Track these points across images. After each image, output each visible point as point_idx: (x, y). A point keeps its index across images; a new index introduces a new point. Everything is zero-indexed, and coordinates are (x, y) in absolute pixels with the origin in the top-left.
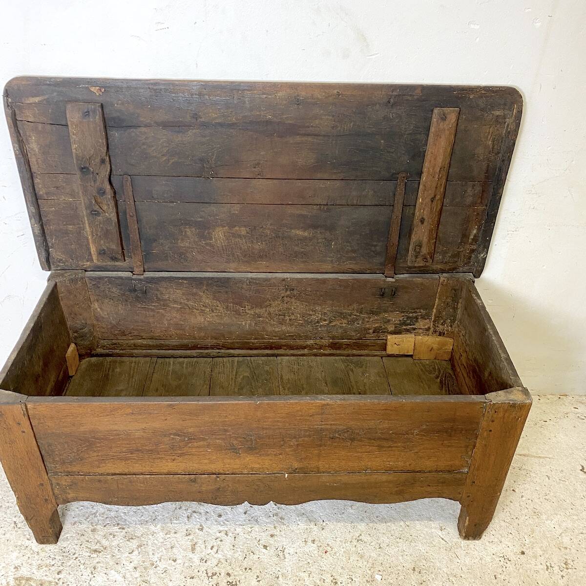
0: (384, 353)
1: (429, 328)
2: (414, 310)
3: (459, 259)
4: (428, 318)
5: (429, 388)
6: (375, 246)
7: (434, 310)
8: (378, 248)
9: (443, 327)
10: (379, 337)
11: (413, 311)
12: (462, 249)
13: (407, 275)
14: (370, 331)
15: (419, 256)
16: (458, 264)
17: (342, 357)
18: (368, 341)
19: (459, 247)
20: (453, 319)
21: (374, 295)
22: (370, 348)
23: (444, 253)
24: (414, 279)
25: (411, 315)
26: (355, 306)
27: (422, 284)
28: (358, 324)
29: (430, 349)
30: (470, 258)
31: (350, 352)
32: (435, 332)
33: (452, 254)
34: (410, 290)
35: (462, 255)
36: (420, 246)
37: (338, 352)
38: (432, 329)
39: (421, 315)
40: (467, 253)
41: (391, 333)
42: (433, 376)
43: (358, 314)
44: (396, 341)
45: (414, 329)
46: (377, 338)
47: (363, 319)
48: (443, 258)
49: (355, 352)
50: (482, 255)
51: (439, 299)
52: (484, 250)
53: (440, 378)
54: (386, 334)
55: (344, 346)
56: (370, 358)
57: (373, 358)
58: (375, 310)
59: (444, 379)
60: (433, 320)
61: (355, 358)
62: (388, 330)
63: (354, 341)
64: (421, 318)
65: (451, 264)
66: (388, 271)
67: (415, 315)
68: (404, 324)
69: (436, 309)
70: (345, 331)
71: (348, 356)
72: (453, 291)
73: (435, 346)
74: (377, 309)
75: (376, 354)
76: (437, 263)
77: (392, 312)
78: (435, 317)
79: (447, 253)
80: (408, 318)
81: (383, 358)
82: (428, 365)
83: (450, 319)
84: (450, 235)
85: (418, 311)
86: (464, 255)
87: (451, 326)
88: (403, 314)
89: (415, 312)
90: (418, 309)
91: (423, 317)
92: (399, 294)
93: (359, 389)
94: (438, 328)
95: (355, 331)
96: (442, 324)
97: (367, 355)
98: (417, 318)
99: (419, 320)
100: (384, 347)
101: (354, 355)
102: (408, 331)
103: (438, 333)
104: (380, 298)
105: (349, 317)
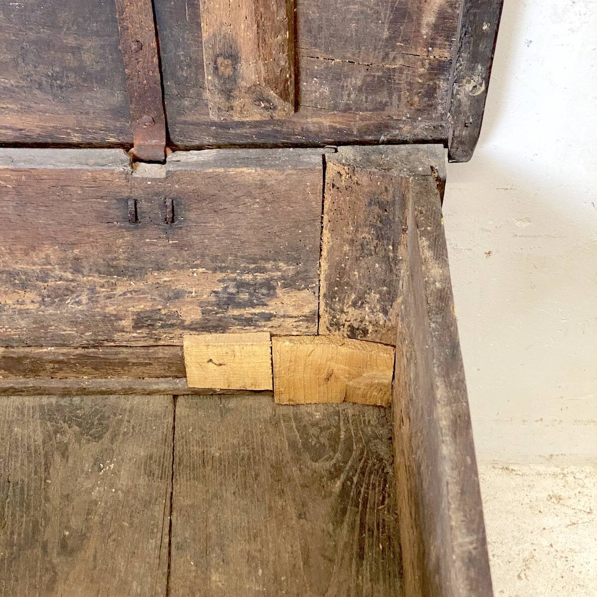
0: (179, 384)
1: (316, 316)
2: (257, 262)
3: (395, 96)
4: (307, 287)
5: (300, 516)
6: (76, 50)
7: (324, 265)
8: (87, 58)
9: (358, 312)
10: (157, 340)
11: (253, 266)
12: (400, 63)
13: (214, 152)
14: (123, 323)
15: (236, 93)
16: (392, 111)
17: (45, 400)
18: (124, 350)
19: (387, 54)
20: (389, 293)
21: (103, 218)
22: (135, 370)
23: (336, 77)
24: (232, 171)
25: (248, 277)
26: (51, 251)
27: (262, 185)
28: (79, 303)
29: (324, 376)
30: (431, 92)
31: (71, 381)
32: (336, 325)
33: (364, 81)
34: (227, 205)
35: (402, 80)
36: (234, 57)
37: (31, 382)
38: (325, 319)
39: (283, 278)
40: (420, 76)
41: (195, 329)
42: (323, 466)
43: (70, 276)
44: (211, 353)
45: (269, 317)
46: (151, 342)
47: (92, 290)
48: (335, 95)
49: (86, 381)
50: (469, 87)
51: (332, 231)
52: (473, 69)
53: (343, 476)
54: (178, 332)
55: (49, 366)
56: (137, 400)
57: (146, 399)
58: (123, 263)
59: (355, 479)
60: (323, 291)
61: (89, 400)
62: (183, 321)
63: (80, 351)
64: (285, 286)
65: (368, 114)
66: (143, 139)
67: (260, 277)
68: (231, 301)
69: (329, 260)
70: (41, 323)
71: (66, 393)
72: (376, 209)
73: (339, 368)
74: (128, 260)
75: (155, 387)
76: (317, 111)
77: (181, 268)
78: (330, 286)
79: (346, 77)
80: (241, 285)
81: (181, 400)
82: (315, 424)
83: (380, 293)
84: (348, 11)
85: (269, 265)
86: (410, 84)
87: (385, 312)
88: (220, 275)
89: (262, 270)
90: (267, 260)
91: (290, 284)
92: (192, 215)
93: (67, 528)
94: (344, 316)
95: (74, 323)
96: (354, 304)
97: (128, 392)
98: (269, 286)
99: (279, 292)
100: (179, 369)
101: (84, 392)
102: (248, 322)
103: (345, 331)
104: (128, 229)
105: (41, 284)
